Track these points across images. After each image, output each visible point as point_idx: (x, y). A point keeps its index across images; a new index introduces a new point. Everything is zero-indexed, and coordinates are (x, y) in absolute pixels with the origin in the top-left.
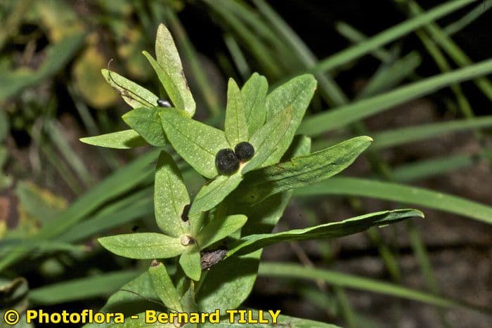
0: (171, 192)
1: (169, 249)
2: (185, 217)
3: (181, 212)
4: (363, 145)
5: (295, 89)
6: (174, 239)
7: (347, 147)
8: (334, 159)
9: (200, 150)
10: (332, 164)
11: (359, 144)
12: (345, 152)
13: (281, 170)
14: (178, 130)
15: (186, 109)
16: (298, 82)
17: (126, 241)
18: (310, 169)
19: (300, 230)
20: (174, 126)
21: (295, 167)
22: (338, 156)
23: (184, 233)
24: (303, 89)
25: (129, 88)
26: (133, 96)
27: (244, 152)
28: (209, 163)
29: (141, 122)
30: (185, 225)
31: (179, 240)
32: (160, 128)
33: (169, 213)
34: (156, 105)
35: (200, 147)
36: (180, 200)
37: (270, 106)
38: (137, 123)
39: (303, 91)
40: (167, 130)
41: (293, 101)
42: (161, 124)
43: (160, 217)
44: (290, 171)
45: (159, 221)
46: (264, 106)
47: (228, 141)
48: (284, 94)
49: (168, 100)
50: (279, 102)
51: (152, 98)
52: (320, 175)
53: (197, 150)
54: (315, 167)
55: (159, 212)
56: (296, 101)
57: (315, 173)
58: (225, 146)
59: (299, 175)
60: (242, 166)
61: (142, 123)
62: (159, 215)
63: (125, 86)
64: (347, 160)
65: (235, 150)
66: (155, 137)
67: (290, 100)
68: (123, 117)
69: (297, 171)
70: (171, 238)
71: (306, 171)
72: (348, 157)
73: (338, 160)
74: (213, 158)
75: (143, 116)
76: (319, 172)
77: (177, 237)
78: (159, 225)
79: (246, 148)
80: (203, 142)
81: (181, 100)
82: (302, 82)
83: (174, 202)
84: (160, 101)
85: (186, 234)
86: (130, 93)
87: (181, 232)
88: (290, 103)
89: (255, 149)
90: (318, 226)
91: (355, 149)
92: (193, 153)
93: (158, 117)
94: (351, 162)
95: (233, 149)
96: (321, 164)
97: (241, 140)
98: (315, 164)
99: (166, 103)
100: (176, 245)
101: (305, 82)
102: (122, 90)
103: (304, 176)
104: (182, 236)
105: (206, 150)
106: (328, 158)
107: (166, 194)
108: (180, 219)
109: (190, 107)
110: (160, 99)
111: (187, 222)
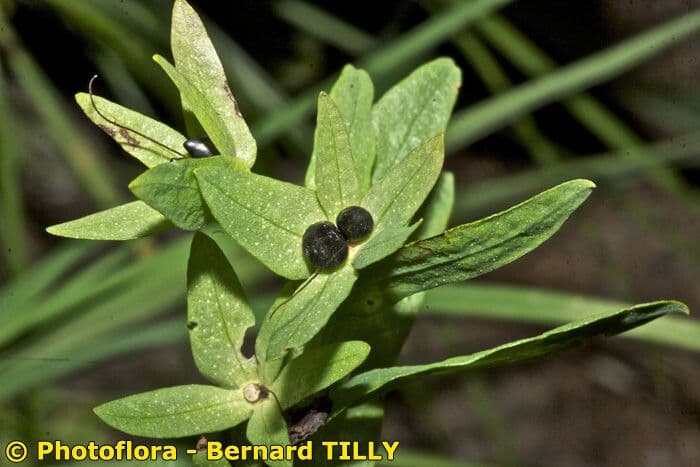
0: (219, 307)
1: (225, 413)
2: (248, 349)
3: (239, 342)
4: (578, 196)
5: (422, 90)
6: (231, 392)
7: (547, 203)
8: (524, 226)
9: (273, 228)
10: (522, 235)
11: (570, 195)
12: (544, 211)
13: (427, 253)
14: (230, 197)
15: (239, 154)
16: (426, 75)
17: (144, 405)
18: (480, 248)
19: (465, 358)
20: (222, 191)
21: (450, 247)
22: (532, 221)
23: (248, 380)
24: (436, 89)
25: (128, 124)
26: (138, 138)
27: (355, 225)
28: (290, 251)
29: (162, 190)
30: (249, 364)
31: (240, 392)
32: (198, 196)
33: (217, 346)
34: (183, 151)
35: (272, 222)
36: (237, 320)
37: (382, 127)
38: (157, 193)
39: (437, 92)
40: (209, 200)
41: (420, 112)
42: (199, 191)
43: (202, 355)
44: (442, 254)
45: (201, 362)
46: (370, 127)
47: (321, 206)
48: (403, 101)
49: (206, 140)
50: (397, 117)
51: (174, 139)
52: (499, 257)
53: (268, 229)
54: (489, 244)
55: (200, 345)
56: (425, 112)
57: (490, 254)
58: (317, 218)
59: (459, 259)
60: (353, 252)
61: (165, 192)
62: (200, 350)
63: (121, 120)
64: (548, 226)
65: (338, 222)
66: (189, 214)
67: (416, 111)
68: (130, 186)
69: (455, 252)
70: (224, 391)
71: (472, 251)
72: (550, 219)
73: (532, 227)
74: (298, 242)
75: (167, 180)
76: (497, 251)
77: (235, 387)
78: (201, 370)
79: (358, 218)
80: (276, 213)
81: (229, 138)
82: (433, 75)
83: (225, 325)
84: (191, 144)
85: (251, 381)
86: (131, 134)
87: (241, 377)
88: (416, 117)
89: (375, 218)
90: (499, 348)
91: (563, 205)
92: (261, 237)
93: (194, 176)
94: (557, 227)
95: (333, 221)
96: (500, 236)
97: (347, 204)
98: (489, 237)
99: (202, 147)
100: (236, 403)
101: (439, 74)
102: (116, 129)
103: (469, 261)
104: (244, 385)
105: (283, 229)
106: (514, 226)
107: (208, 310)
108: (240, 355)
109: (246, 150)
110: (189, 139)
111: (253, 359)
